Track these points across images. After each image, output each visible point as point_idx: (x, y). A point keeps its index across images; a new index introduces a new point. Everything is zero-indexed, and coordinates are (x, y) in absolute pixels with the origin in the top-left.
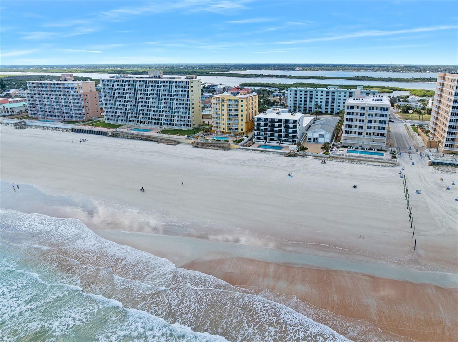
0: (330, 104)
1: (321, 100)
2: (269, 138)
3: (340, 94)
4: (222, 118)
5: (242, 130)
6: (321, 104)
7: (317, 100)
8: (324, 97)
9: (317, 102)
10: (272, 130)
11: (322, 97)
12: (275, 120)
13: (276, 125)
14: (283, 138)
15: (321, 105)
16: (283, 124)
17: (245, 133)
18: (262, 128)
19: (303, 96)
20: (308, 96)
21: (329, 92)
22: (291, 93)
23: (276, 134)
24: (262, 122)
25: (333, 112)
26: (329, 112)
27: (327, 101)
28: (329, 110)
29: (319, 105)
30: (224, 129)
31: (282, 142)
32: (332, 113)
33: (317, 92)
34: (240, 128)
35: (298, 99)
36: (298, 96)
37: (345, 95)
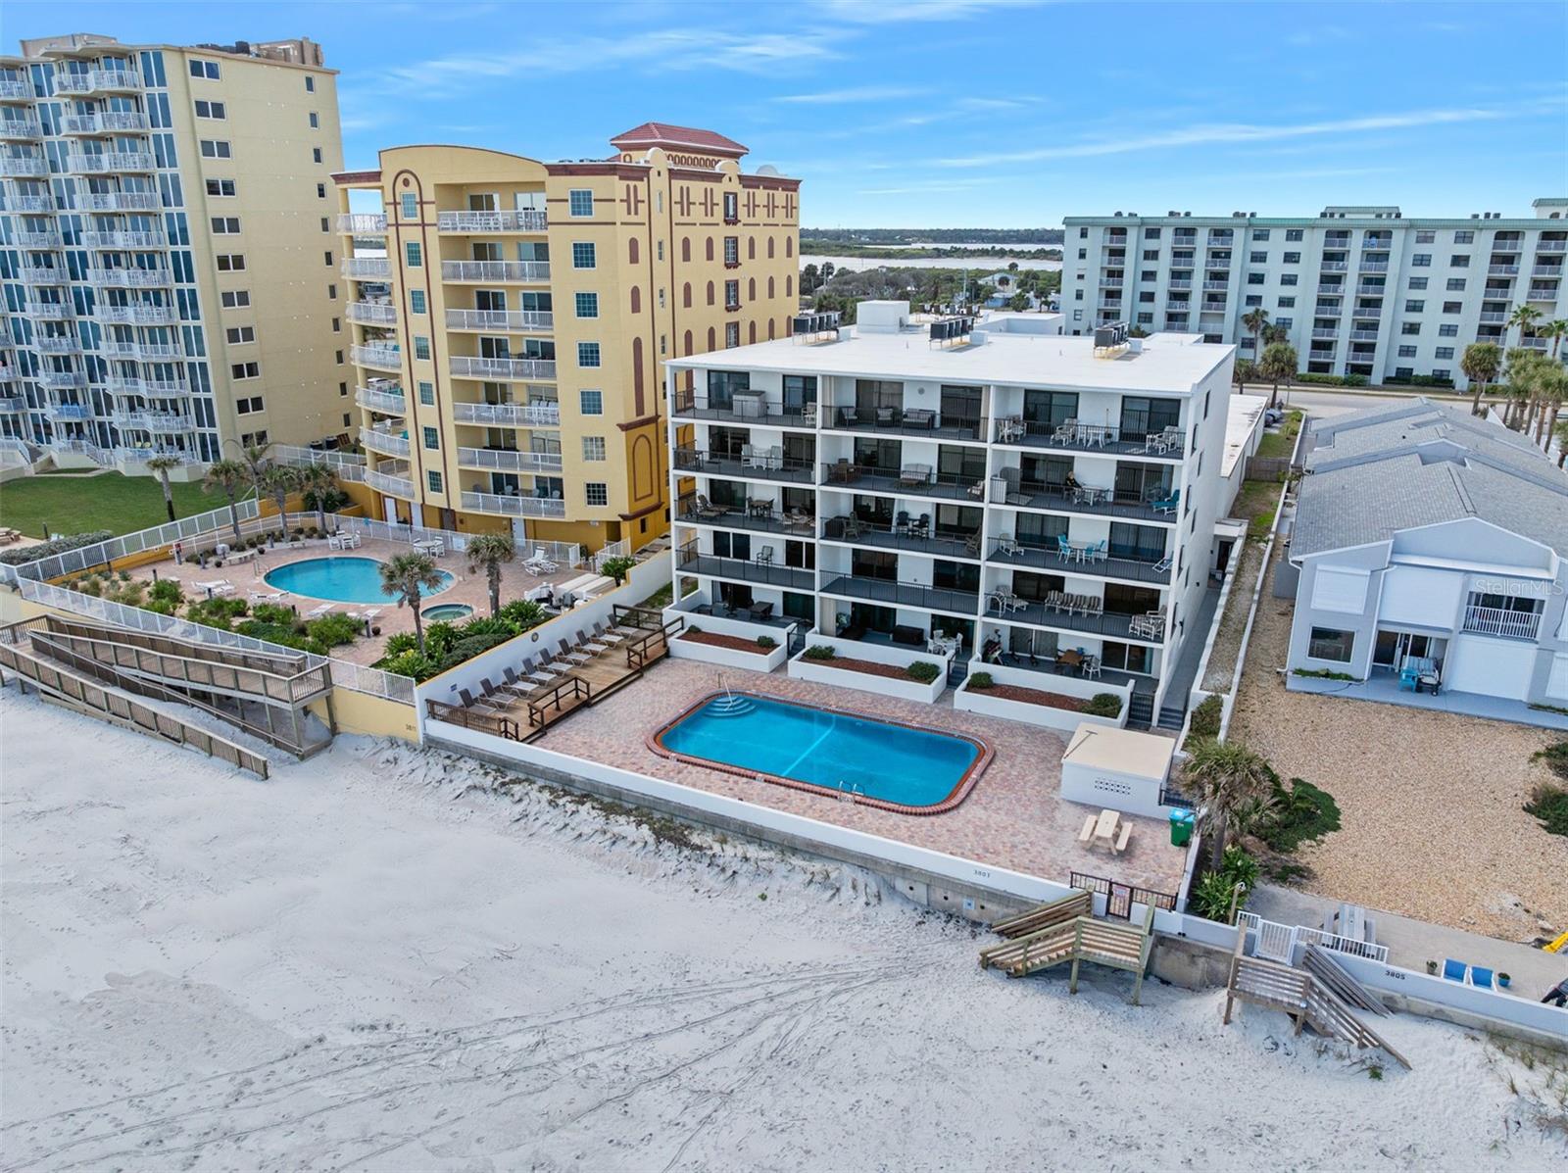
0: (1347, 311)
1: (1288, 291)
2: (829, 606)
3: (1424, 249)
4: (418, 378)
5: (596, 493)
6: (1285, 313)
7: (1255, 290)
8: (1310, 269)
9: (1253, 300)
10: (872, 518)
11: (1290, 269)
12: (910, 402)
13: (920, 453)
14: (993, 609)
15: (1285, 324)
16: (989, 446)
17: (626, 528)
18: (766, 490)
19: (1164, 265)
20: (1200, 263)
21: (1344, 234)
22: (1084, 243)
23: (916, 567)
24: (765, 417)
25: (1367, 370)
26: (1339, 371)
27: (1330, 294)
28: (1341, 358)
29: (1271, 320)
30: (436, 481)
31: (975, 666)
32: (1358, 376)
33: (1257, 238)
34: (576, 474)
35: (1129, 285)
36: (1130, 265)
37: (1462, 249)
